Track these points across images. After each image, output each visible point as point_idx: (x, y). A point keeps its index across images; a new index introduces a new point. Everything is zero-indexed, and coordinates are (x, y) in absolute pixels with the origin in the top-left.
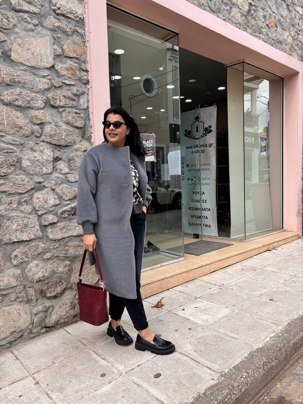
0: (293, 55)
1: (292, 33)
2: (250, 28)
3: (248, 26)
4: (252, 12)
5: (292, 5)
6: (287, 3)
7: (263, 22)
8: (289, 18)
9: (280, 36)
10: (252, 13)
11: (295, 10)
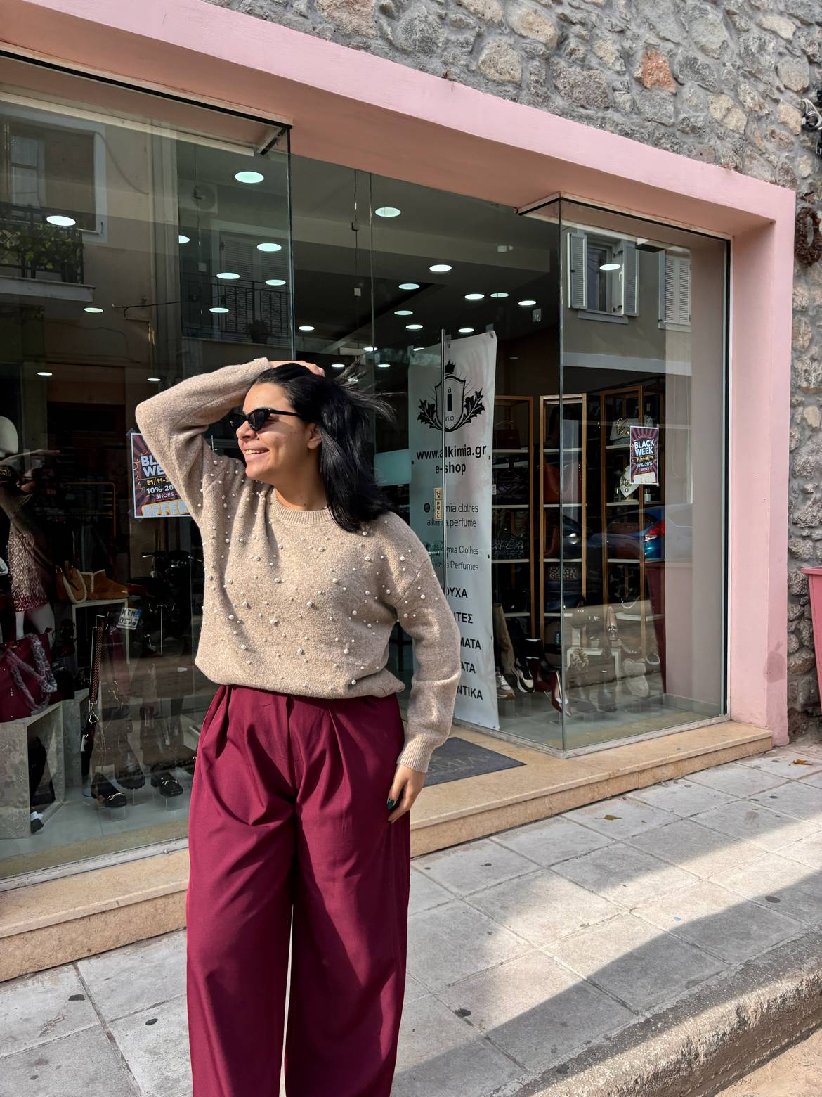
0: (751, 169)
1: (749, 99)
2: (563, 93)
3: (556, 87)
4: (573, 43)
5: (750, 12)
6: (728, 7)
7: (618, 73)
8: (736, 51)
9: (696, 111)
10: (572, 45)
11: (760, 26)
